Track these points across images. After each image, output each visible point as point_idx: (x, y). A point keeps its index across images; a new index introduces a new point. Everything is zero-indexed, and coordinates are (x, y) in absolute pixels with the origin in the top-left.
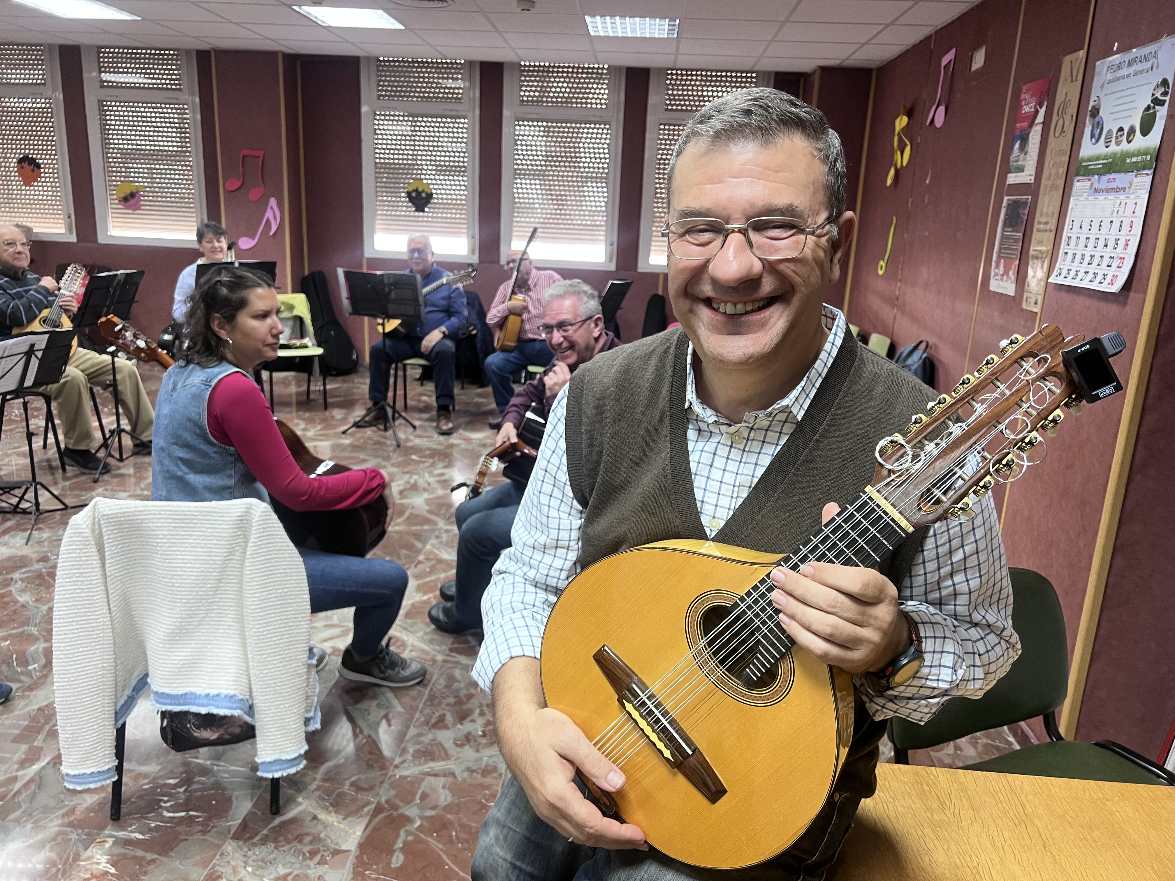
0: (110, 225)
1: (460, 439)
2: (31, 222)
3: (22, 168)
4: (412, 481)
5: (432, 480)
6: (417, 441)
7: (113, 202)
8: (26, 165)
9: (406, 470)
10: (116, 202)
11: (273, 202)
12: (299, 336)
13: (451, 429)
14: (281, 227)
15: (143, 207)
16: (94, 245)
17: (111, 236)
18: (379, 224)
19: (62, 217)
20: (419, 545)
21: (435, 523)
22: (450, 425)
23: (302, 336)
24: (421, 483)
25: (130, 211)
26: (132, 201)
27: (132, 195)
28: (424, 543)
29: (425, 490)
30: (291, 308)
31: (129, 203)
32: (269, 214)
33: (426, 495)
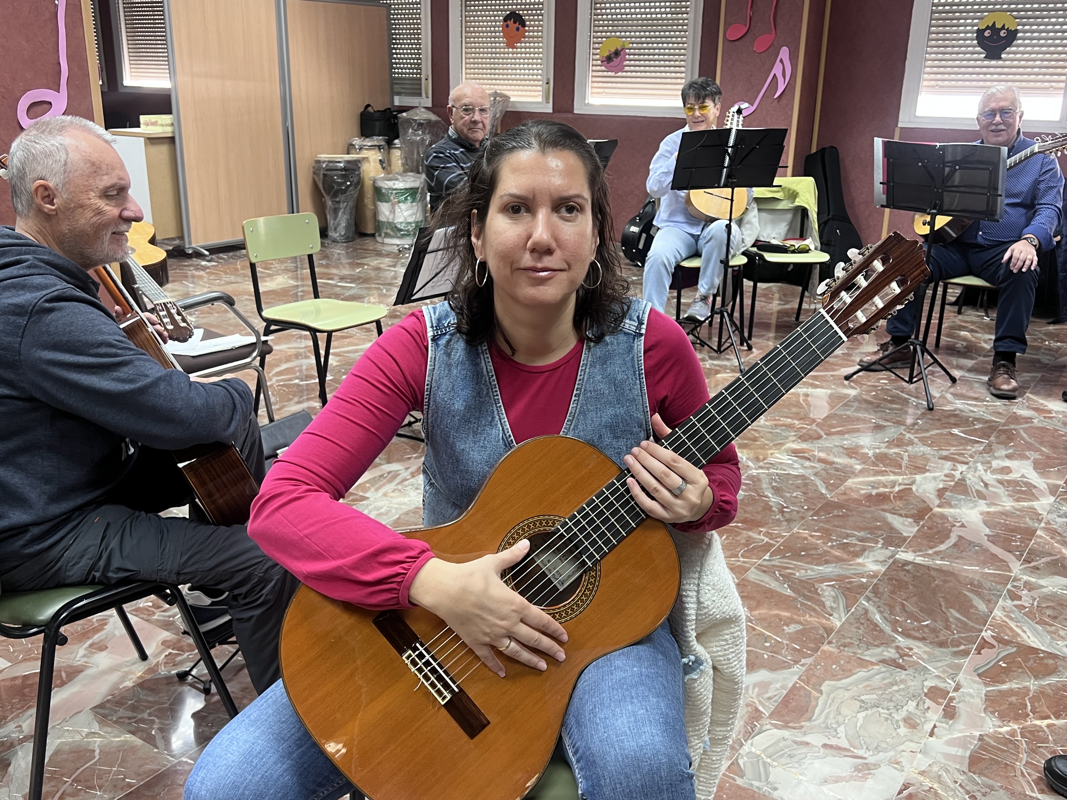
0: (589, 91)
1: (1029, 408)
2: (509, 90)
3: (507, 26)
4: (957, 475)
5: (989, 477)
6: (959, 404)
7: (595, 62)
8: (510, 23)
9: (945, 453)
10: (599, 62)
11: (784, 53)
12: (798, 236)
13: (1014, 390)
14: (790, 87)
15: (627, 68)
16: (570, 115)
17: (588, 105)
18: (926, 80)
19: (541, 83)
20: (982, 606)
21: (1004, 565)
22: (1014, 384)
23: (802, 236)
24: (972, 480)
25: (613, 74)
26: (616, 61)
27: (617, 53)
28: (991, 602)
29: (981, 496)
30: (793, 195)
31: (611, 64)
32: (777, 70)
33: (983, 506)
